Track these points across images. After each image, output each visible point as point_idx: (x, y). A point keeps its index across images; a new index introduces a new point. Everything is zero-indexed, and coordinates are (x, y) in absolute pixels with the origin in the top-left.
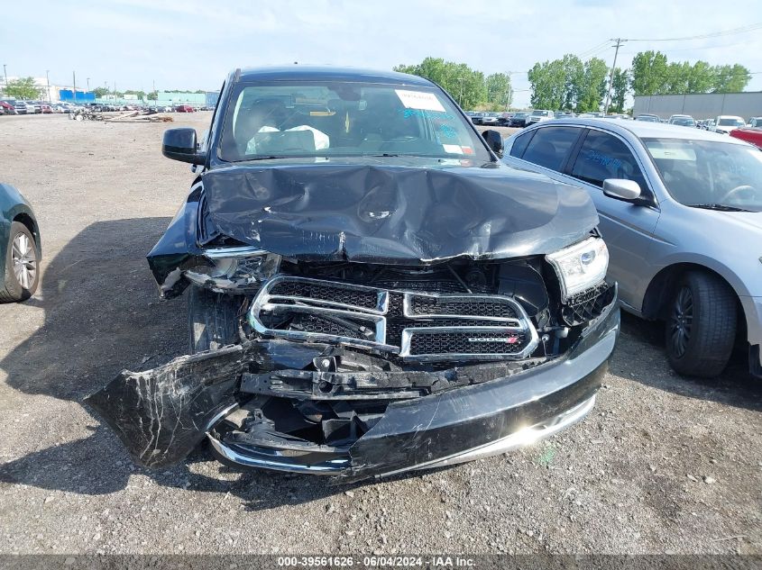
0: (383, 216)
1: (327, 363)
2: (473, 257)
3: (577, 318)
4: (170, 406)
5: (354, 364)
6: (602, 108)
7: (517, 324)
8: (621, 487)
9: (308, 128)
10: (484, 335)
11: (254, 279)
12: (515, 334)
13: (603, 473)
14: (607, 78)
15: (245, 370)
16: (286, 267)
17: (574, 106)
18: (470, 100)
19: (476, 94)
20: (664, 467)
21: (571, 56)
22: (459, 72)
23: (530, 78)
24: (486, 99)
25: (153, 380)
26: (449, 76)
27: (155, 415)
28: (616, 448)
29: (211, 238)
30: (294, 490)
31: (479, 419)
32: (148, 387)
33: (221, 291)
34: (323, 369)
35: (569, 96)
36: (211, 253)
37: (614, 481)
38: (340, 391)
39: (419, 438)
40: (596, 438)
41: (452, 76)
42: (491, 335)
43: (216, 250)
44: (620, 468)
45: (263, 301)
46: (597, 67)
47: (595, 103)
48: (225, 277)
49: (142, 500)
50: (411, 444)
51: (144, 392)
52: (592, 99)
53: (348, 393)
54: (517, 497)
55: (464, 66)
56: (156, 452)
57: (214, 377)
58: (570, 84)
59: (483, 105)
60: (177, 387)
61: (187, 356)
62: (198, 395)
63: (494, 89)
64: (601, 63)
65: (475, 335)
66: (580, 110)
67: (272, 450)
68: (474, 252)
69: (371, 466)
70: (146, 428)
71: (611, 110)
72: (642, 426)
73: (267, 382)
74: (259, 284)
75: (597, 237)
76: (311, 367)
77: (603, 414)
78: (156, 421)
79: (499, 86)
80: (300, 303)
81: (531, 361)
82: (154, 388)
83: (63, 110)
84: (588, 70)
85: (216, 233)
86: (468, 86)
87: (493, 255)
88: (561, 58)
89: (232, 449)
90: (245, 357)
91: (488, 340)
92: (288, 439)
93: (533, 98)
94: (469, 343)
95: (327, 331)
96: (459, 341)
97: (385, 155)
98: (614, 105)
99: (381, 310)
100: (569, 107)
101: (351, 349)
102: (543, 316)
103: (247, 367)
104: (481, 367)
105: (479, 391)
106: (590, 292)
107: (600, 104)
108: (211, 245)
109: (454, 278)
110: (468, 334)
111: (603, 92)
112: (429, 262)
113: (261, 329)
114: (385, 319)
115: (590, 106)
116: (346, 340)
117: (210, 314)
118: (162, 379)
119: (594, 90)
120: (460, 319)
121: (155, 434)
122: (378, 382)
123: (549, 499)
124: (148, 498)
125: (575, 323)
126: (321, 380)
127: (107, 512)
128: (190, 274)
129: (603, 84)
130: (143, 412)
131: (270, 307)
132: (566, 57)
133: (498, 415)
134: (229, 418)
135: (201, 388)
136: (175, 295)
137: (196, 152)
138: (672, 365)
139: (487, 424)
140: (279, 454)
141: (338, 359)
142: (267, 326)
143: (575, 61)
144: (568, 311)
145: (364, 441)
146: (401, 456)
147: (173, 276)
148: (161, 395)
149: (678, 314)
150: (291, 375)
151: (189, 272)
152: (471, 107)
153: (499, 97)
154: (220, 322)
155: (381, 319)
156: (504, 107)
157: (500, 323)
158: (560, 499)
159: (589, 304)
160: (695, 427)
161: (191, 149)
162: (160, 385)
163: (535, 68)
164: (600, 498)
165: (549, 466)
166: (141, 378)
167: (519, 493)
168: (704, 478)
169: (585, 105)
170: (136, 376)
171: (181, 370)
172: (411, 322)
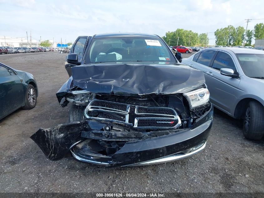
0: (127, 80)
1: (108, 128)
2: (156, 94)
3: (196, 115)
4: (56, 140)
5: (117, 129)
6: (243, 44)
7: (174, 117)
8: (213, 176)
9: (115, 53)
10: (162, 121)
11: (87, 101)
12: (173, 120)
13: (207, 171)
14: (245, 33)
15: (82, 130)
16: (97, 97)
17: (232, 44)
18: (193, 43)
19: (195, 41)
20: (231, 170)
21: (231, 26)
22: (189, 33)
23: (215, 35)
24: (199, 42)
25: (51, 132)
26: (185, 34)
27: (52, 143)
28: (215, 163)
29: (74, 87)
30: (99, 171)
31: (156, 149)
32: (49, 134)
33: (78, 105)
34: (106, 130)
35: (230, 40)
36: (74, 93)
37: (211, 174)
38: (111, 138)
39: (135, 154)
40: (208, 159)
41: (187, 35)
42: (165, 121)
43: (75, 91)
44: (214, 170)
45: (89, 108)
46: (241, 30)
47: (240, 42)
48: (79, 100)
49: (52, 171)
50: (133, 156)
51: (48, 135)
52: (239, 41)
53: (114, 138)
54: (174, 177)
55: (190, 31)
56: (53, 155)
57: (72, 132)
58: (230, 36)
59: (198, 45)
60: (59, 134)
61: (62, 124)
62: (66, 137)
63: (202, 39)
64: (242, 28)
65: (159, 121)
66: (234, 45)
67: (90, 156)
68: (157, 92)
69: (119, 163)
70: (49, 147)
71: (246, 45)
72: (227, 156)
73: (89, 134)
74: (89, 102)
75: (205, 87)
76: (102, 130)
77: (213, 151)
78: (52, 144)
79: (204, 38)
80: (101, 108)
81: (178, 130)
82: (51, 134)
83: (57, 50)
84: (237, 31)
85: (75, 86)
86: (192, 38)
87: (164, 93)
88: (227, 27)
89: (78, 156)
90: (82, 126)
91: (163, 122)
92: (94, 153)
93: (216, 42)
94: (157, 123)
95: (109, 118)
96: (154, 122)
97: (138, 61)
98: (247, 43)
99: (127, 111)
100: (230, 44)
101: (117, 124)
102: (184, 115)
103: (83, 129)
104: (159, 131)
105: (157, 139)
106: (202, 107)
107: (242, 43)
108: (74, 90)
109: (154, 101)
110: (157, 120)
111: (243, 38)
112: (141, 95)
113: (88, 117)
114: (128, 115)
115: (238, 44)
116: (115, 121)
117: (76, 112)
118: (54, 131)
119: (240, 38)
120: (154, 115)
121: (52, 149)
122: (124, 135)
123: (185, 179)
124: (54, 170)
125: (195, 117)
126: (105, 134)
127: (40, 174)
128: (68, 99)
129: (243, 35)
130: (48, 141)
131: (91, 110)
132: (229, 26)
133: (163, 148)
134: (77, 146)
135: (67, 135)
136: (65, 106)
137: (77, 61)
138: (244, 135)
139: (160, 151)
140: (92, 158)
141: (112, 127)
142: (90, 116)
143: (232, 28)
144: (193, 113)
145: (116, 154)
146: (129, 160)
147: (63, 100)
148: (53, 136)
149: (247, 117)
150: (96, 132)
151: (68, 98)
152: (193, 45)
153: (204, 41)
154: (78, 115)
155: (127, 114)
156: (205, 45)
157: (168, 117)
158: (189, 179)
159: (201, 111)
160: (247, 157)
161: (76, 60)
162: (53, 133)
163: (217, 31)
164: (204, 180)
165: (188, 168)
166: (47, 131)
167: (175, 176)
168: (245, 175)
169: (236, 43)
170: (45, 130)
171: (60, 129)
172: (138, 116)
